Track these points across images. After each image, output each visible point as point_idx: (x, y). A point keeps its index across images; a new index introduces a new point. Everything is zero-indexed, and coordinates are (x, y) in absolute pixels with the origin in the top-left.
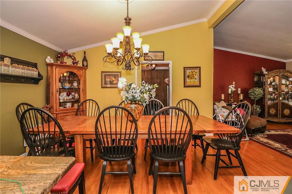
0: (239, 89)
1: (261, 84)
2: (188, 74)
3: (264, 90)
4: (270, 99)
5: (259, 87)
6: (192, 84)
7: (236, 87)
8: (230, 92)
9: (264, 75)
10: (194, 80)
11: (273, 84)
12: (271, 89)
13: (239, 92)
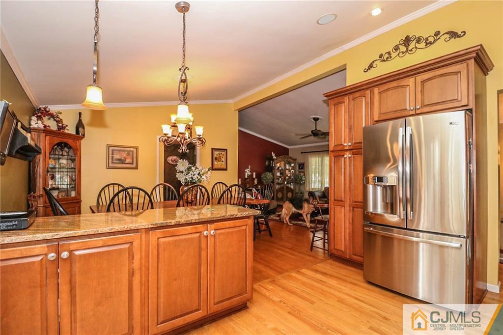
0: (254, 173)
1: (270, 169)
2: (215, 156)
3: (273, 175)
4: (278, 184)
5: (270, 172)
6: (219, 167)
7: (252, 172)
8: (246, 177)
9: (273, 160)
10: (221, 163)
11: (280, 168)
12: (278, 174)
13: (254, 177)
